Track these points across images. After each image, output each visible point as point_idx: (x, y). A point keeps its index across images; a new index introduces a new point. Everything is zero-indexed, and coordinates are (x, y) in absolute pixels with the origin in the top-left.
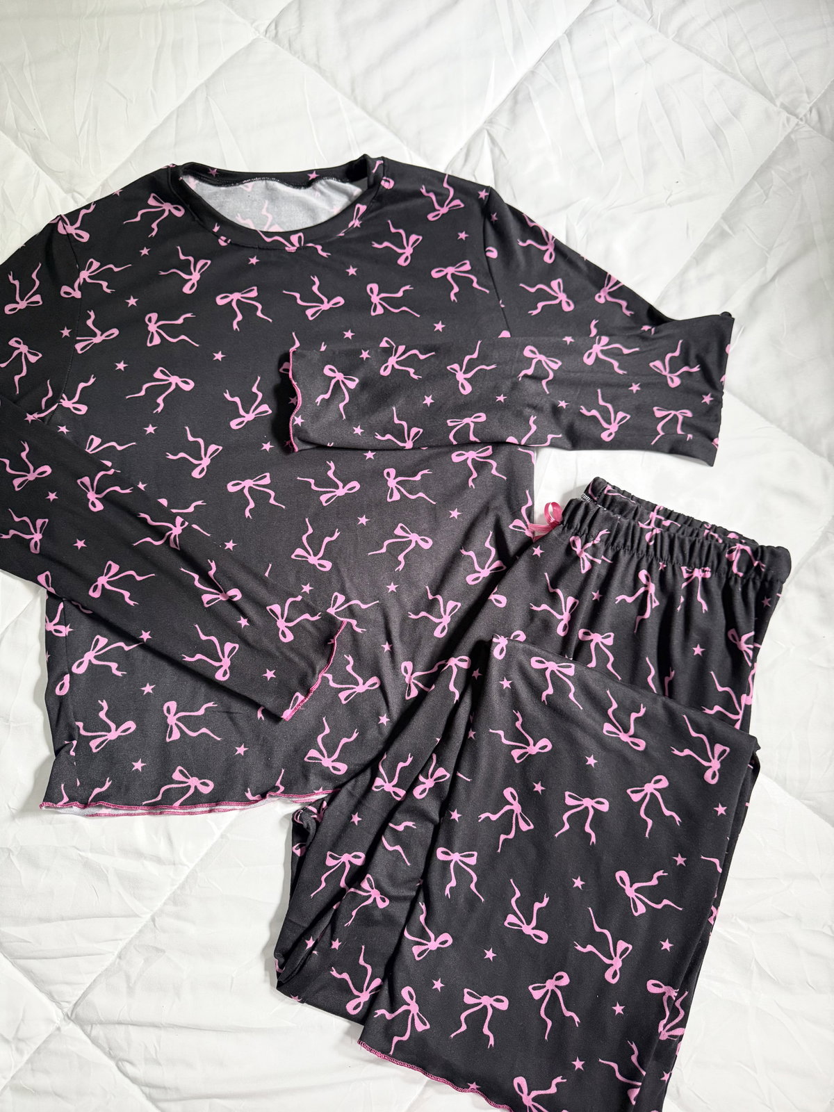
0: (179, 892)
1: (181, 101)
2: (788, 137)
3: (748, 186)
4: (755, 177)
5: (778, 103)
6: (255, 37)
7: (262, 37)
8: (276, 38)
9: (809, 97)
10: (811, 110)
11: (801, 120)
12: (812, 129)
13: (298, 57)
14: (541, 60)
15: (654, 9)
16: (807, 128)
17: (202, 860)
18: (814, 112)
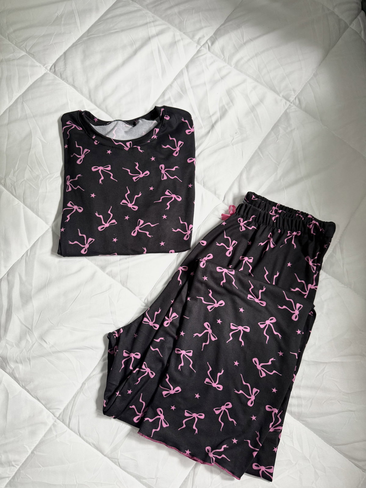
0: (12, 480)
1: (11, 103)
2: (286, 111)
3: (269, 134)
4: (272, 129)
5: (281, 95)
6: (45, 72)
7: (48, 72)
8: (55, 72)
9: (294, 93)
10: (295, 99)
11: (291, 103)
12: (295, 107)
13: (65, 81)
14: (175, 79)
15: (225, 54)
16: (294, 107)
17: (23, 464)
18: (297, 99)
